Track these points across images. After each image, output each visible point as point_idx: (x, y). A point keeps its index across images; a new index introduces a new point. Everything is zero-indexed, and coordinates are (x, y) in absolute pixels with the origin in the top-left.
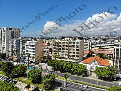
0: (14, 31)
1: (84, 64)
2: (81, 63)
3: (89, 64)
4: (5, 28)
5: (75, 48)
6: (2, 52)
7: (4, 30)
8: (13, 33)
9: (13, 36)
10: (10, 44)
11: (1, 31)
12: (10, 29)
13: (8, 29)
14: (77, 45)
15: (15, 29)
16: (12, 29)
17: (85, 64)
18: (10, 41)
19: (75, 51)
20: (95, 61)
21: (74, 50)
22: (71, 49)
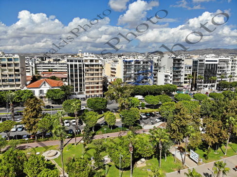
1: (29, 89)
2: (25, 88)
3: (38, 88)
5: (12, 68)
14: (15, 62)
17: (31, 89)
19: (13, 73)
20: (44, 83)
21: (10, 70)
22: (5, 70)
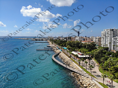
0: (116, 31)
4: (109, 30)
6: (105, 47)
7: (108, 31)
8: (114, 33)
9: (114, 35)
10: (113, 41)
11: (106, 32)
12: (113, 30)
13: (111, 30)
15: (116, 30)
16: (114, 30)
18: (113, 39)
